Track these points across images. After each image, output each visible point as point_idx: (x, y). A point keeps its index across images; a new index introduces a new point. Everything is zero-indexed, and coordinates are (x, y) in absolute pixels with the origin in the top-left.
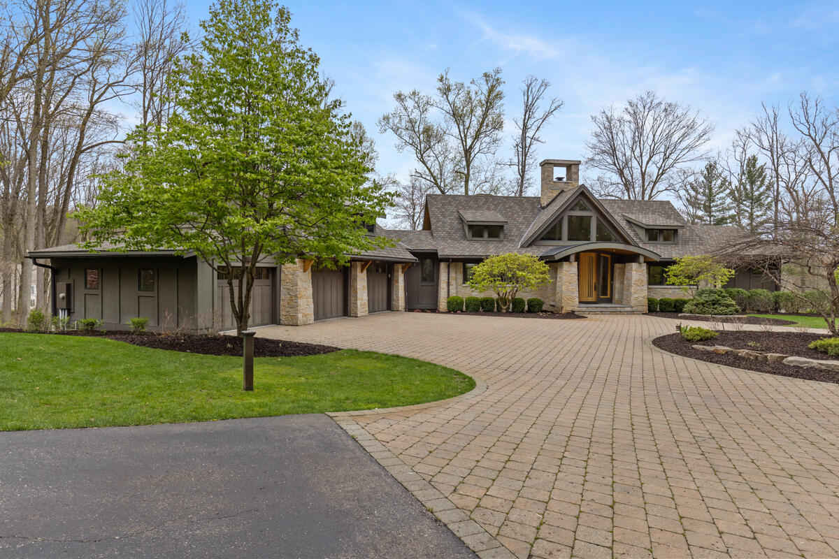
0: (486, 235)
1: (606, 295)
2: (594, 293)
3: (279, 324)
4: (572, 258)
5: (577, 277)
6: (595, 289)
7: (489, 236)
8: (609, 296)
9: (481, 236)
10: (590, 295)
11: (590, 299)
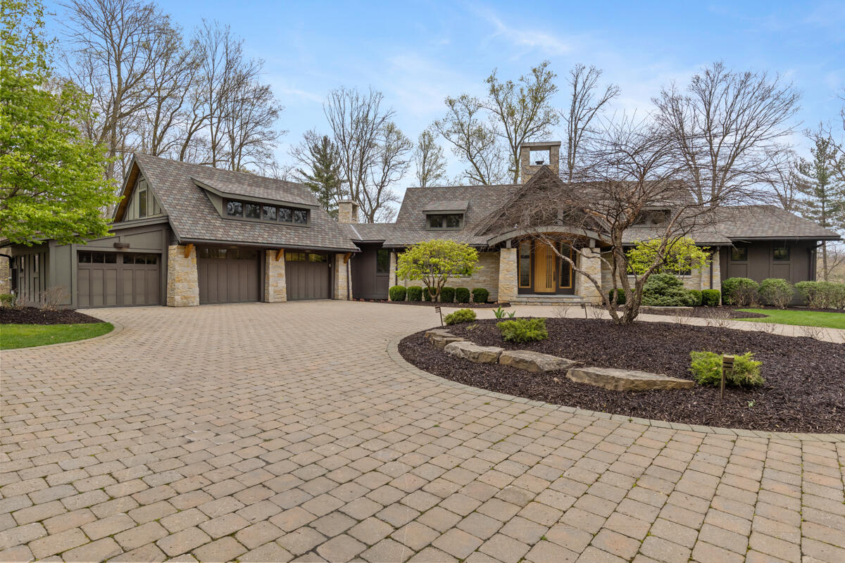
0: (444, 225)
1: (568, 285)
2: (553, 284)
3: (165, 305)
4: (509, 244)
5: (516, 265)
6: (554, 279)
7: (448, 226)
8: (570, 287)
9: (441, 226)
10: (548, 285)
11: (549, 290)
